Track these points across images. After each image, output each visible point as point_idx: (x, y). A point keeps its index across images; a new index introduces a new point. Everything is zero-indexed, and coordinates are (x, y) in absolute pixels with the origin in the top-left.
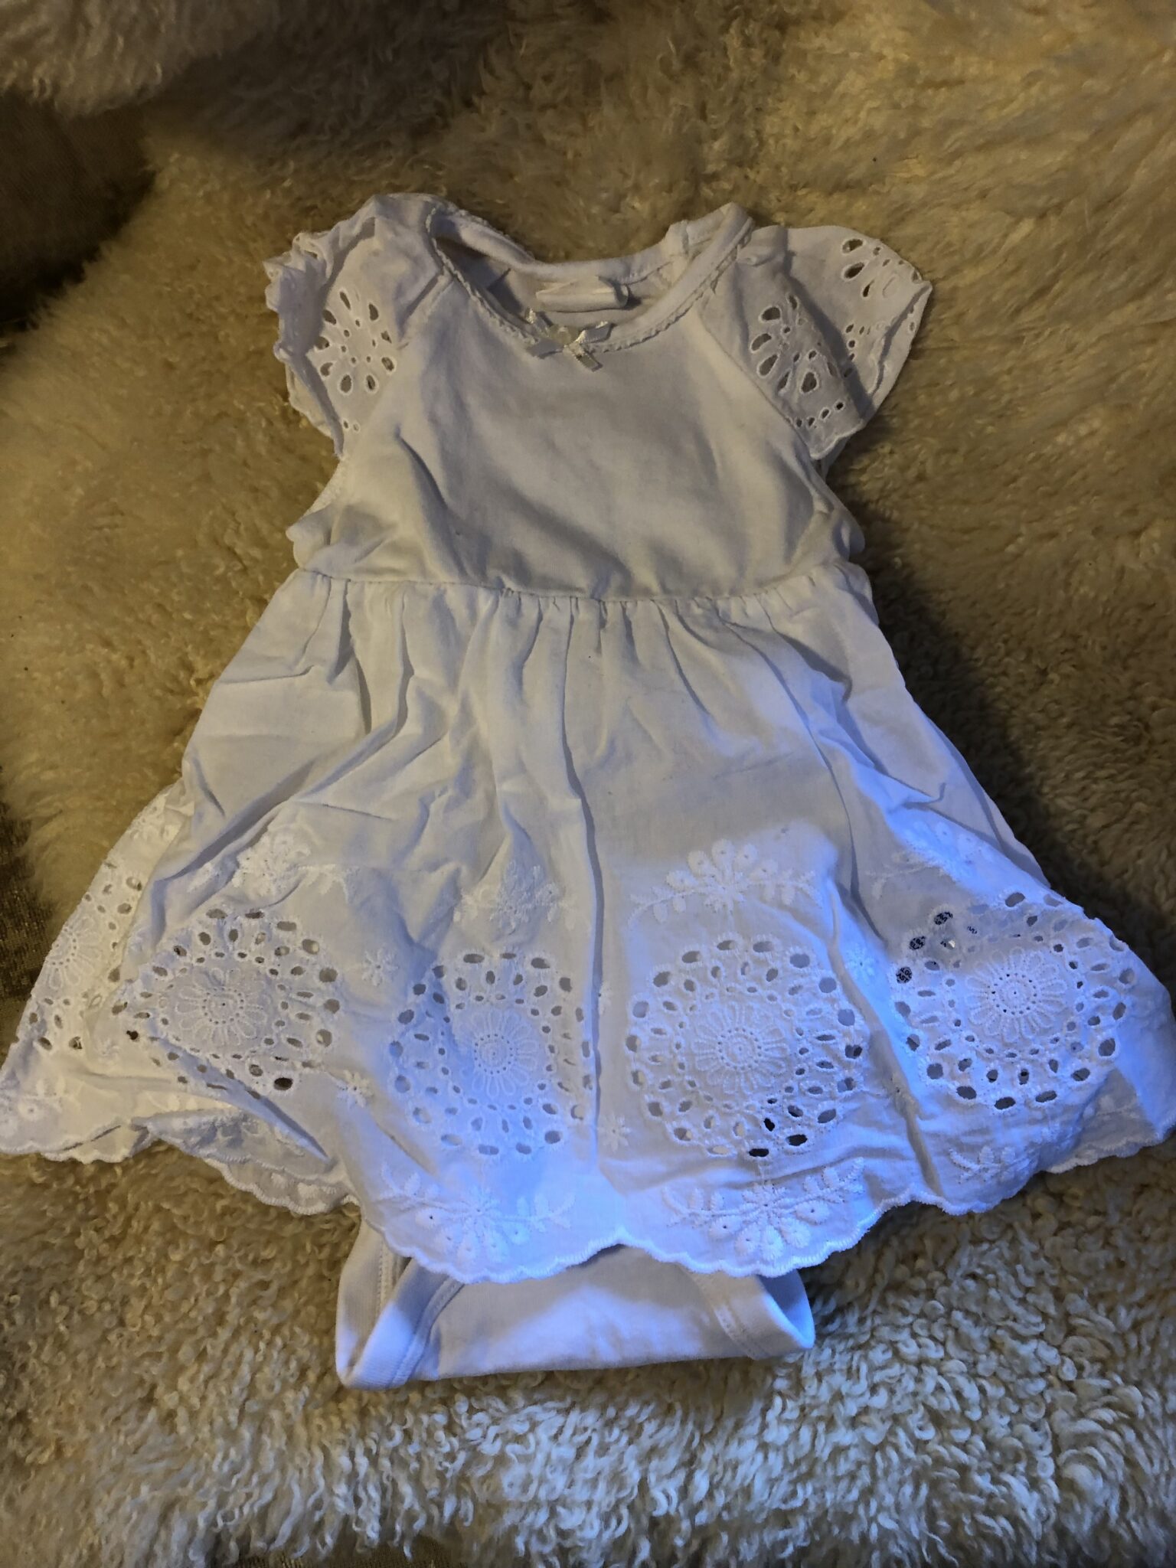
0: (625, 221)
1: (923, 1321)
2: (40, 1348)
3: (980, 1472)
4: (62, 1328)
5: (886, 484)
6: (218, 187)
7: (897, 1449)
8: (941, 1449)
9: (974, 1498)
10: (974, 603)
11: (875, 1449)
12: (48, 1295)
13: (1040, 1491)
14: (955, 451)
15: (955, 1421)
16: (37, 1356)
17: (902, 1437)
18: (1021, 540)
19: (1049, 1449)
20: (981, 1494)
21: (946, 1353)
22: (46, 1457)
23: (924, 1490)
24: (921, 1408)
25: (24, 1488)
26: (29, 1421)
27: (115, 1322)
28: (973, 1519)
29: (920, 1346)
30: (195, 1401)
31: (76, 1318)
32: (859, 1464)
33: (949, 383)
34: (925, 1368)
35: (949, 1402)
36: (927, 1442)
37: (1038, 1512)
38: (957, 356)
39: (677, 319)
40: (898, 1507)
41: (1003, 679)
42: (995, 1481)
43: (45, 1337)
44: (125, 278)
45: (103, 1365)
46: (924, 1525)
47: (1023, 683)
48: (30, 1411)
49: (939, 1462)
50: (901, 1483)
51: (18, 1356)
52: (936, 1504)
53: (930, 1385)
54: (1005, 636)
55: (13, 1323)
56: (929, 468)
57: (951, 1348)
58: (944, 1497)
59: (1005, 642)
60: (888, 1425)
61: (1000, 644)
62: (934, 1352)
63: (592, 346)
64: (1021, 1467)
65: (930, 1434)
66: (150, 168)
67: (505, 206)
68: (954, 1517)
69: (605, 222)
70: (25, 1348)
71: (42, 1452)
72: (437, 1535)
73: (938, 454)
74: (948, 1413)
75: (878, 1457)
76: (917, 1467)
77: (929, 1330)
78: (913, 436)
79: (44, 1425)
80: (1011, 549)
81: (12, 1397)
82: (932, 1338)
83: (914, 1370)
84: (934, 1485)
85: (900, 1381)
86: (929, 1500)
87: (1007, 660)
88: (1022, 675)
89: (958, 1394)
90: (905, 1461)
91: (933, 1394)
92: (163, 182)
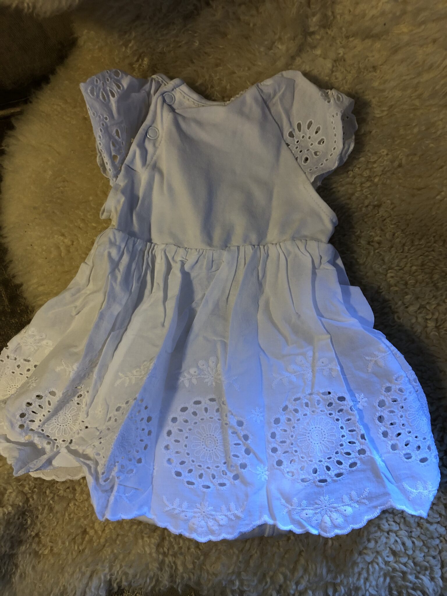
0: (274, 54)
2: (43, 510)
3: (411, 574)
4: (51, 502)
5: (385, 168)
6: (103, 44)
7: (378, 564)
8: (395, 565)
9: (408, 584)
10: (421, 221)
11: (369, 563)
12: (46, 490)
13: (434, 582)
14: (415, 154)
15: (402, 555)
16: (42, 514)
17: (380, 560)
18: (443, 193)
19: (439, 566)
20: (411, 582)
21: (400, 527)
22: (46, 552)
23: (388, 580)
24: (388, 549)
25: (39, 562)
26: (40, 538)
28: (407, 591)
29: (389, 525)
31: (56, 498)
32: (362, 569)
33: (414, 124)
34: (390, 533)
35: (399, 548)
36: (390, 562)
37: (434, 590)
38: (418, 113)
40: (377, 586)
41: (433, 253)
42: (417, 577)
43: (45, 506)
44: (66, 82)
45: (68, 518)
46: (387, 593)
47: (441, 255)
48: (40, 534)
49: (394, 570)
50: (379, 577)
51: (35, 512)
52: (393, 585)
53: (392, 540)
54: (434, 234)
55: (33, 499)
56: (404, 161)
57: (402, 526)
58: (396, 583)
59: (434, 237)
60: (375, 555)
61: (432, 238)
62: (395, 527)
64: (427, 573)
65: (391, 559)
66: (75, 35)
67: (223, 49)
68: (399, 590)
69: (266, 54)
70: (37, 509)
71: (45, 550)
72: (192, 584)
73: (408, 156)
74: (399, 551)
75: (370, 566)
76: (386, 571)
77: (394, 518)
78: (397, 147)
79: (45, 540)
80: (439, 197)
81: (33, 528)
82: (394, 521)
83: (386, 534)
84: (392, 578)
85: (380, 538)
86: (389, 583)
87: (435, 245)
88: (441, 251)
89: (404, 544)
90: (381, 569)
91: (393, 544)
92: (81, 42)
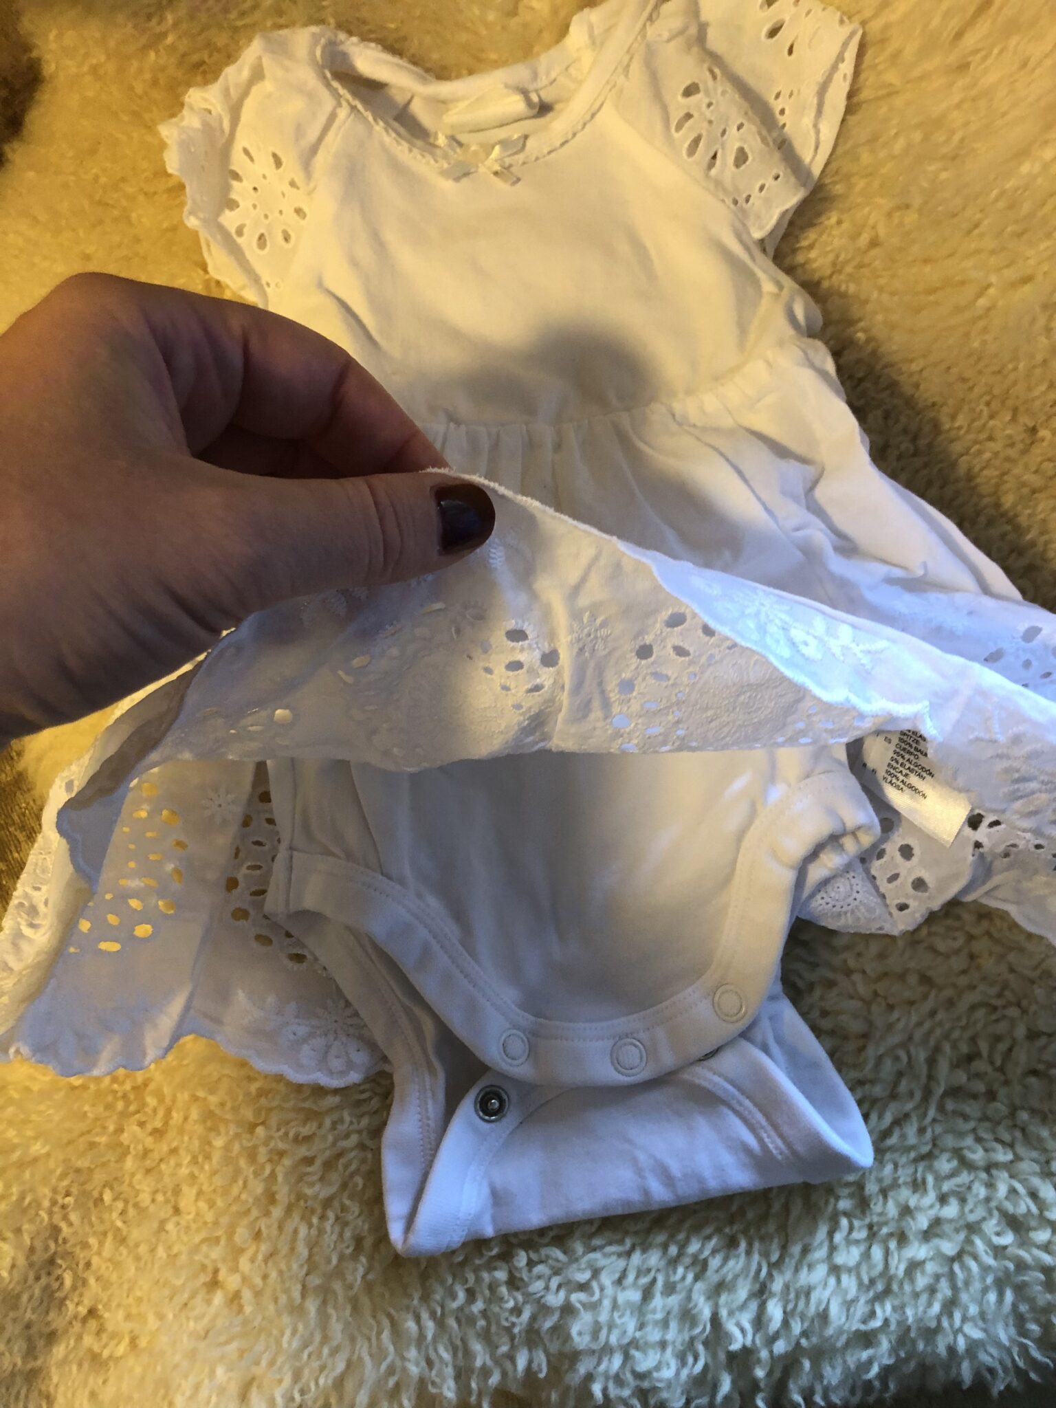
0: (525, 26)
1: (987, 1124)
2: (101, 1244)
4: (119, 1224)
5: (837, 257)
6: (103, 58)
7: (975, 1257)
8: (1022, 1253)
10: (949, 368)
11: (952, 1260)
12: (101, 1194)
14: (907, 206)
15: (1033, 1223)
16: (99, 1253)
17: (979, 1245)
18: (992, 291)
21: (1015, 1154)
22: (121, 1349)
23: (1009, 1296)
24: (996, 1213)
25: (104, 1382)
26: (100, 1317)
27: (171, 1211)
29: (986, 1150)
30: (258, 1281)
31: (131, 1212)
32: (937, 1277)
33: (893, 132)
34: (994, 1172)
35: (1025, 1205)
36: (1005, 1248)
38: (898, 102)
39: (593, 116)
40: (982, 1315)
41: (991, 445)
43: (105, 1234)
44: (31, 174)
45: (164, 1255)
46: (1012, 1330)
47: (1012, 445)
48: (100, 1307)
49: (1021, 1266)
50: (985, 1291)
51: (81, 1255)
52: (1023, 1308)
53: (1002, 1190)
54: (986, 398)
55: (71, 1224)
56: (882, 231)
57: (1021, 1150)
58: (1031, 1301)
59: (988, 404)
60: (962, 1236)
61: (982, 407)
62: (1003, 1156)
63: (508, 161)
65: (1008, 1239)
66: (34, 54)
67: (397, 30)
68: (1043, 1318)
69: (504, 28)
70: (85, 1245)
71: (117, 1345)
72: (514, 1388)
73: (889, 215)
74: (1025, 1216)
75: (956, 1267)
76: (1000, 1274)
77: (994, 1132)
78: (859, 200)
79: (114, 1319)
80: (982, 302)
81: (81, 1295)
82: (997, 1140)
83: (984, 1175)
84: (1020, 1289)
85: (969, 1188)
86: (1015, 1306)
87: (992, 423)
88: (1010, 437)
89: (1034, 1195)
90: (985, 1269)
91: (1007, 1198)
92: (49, 69)
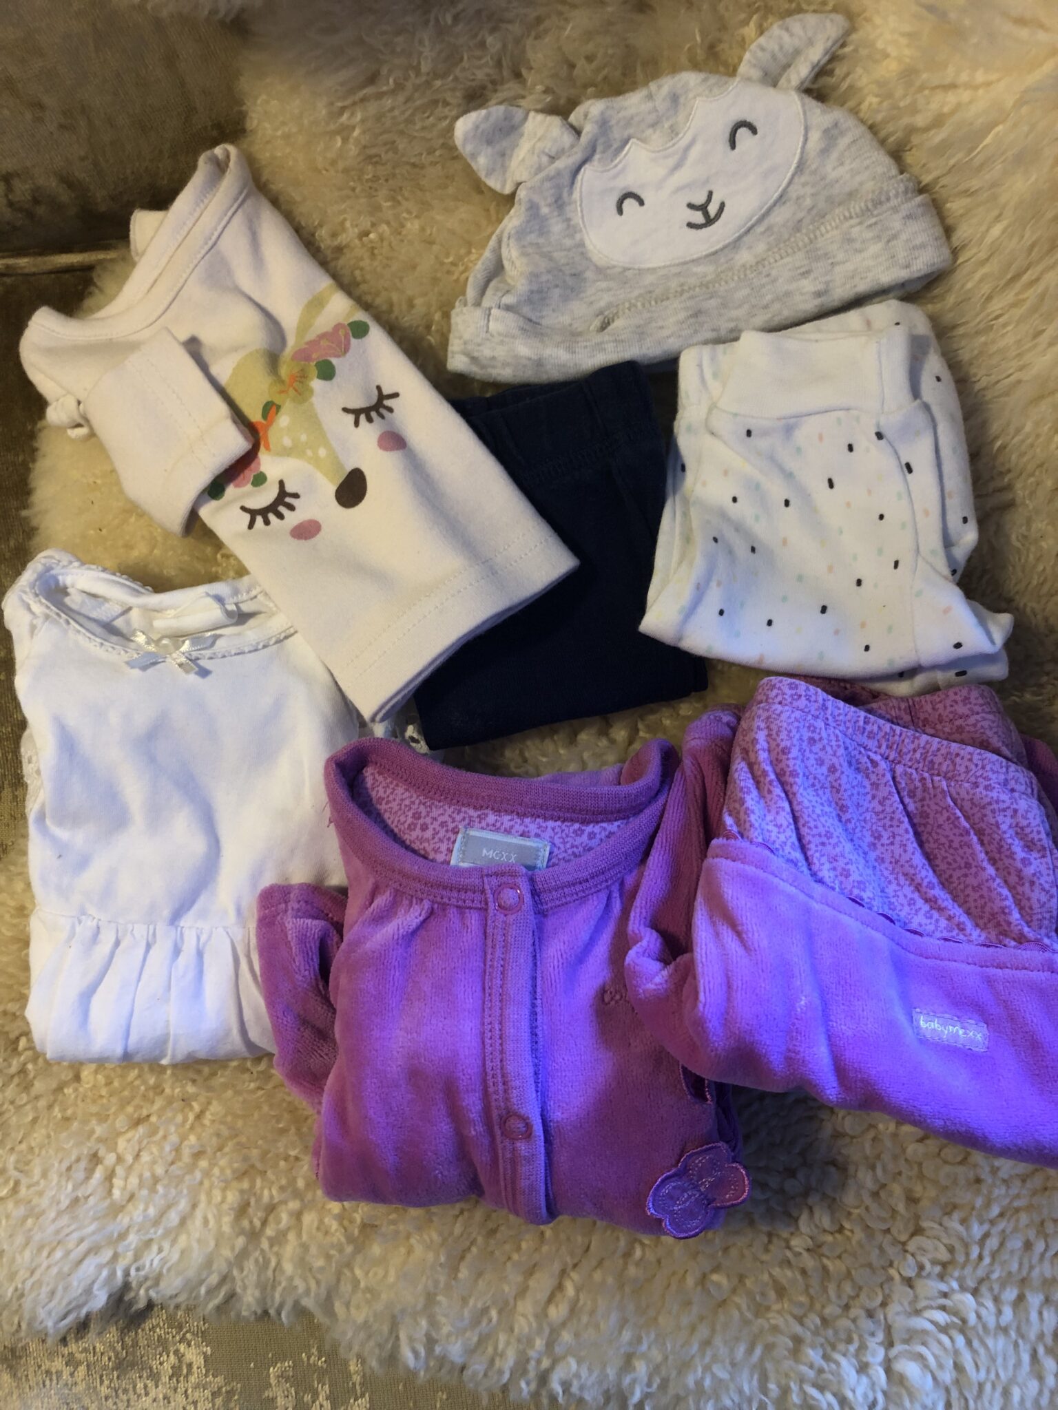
1: (780, 1198)
2: (7, 1085)
3: (813, 1347)
7: (737, 1308)
8: (779, 1318)
9: (804, 1369)
11: (717, 1305)
12: (18, 1040)
13: (868, 1376)
17: (743, 1298)
19: (880, 1336)
20: (811, 1367)
21: (795, 1228)
23: (758, 1351)
24: (765, 1275)
28: (801, 1388)
30: (130, 1160)
32: (701, 1317)
34: (774, 1239)
35: (792, 1276)
36: (765, 1307)
37: (865, 1396)
40: (732, 1360)
42: (826, 1357)
46: (755, 1382)
49: (776, 1329)
50: (737, 1341)
52: (769, 1366)
53: (777, 1257)
57: (801, 1224)
58: (776, 1361)
60: (731, 1285)
64: (852, 1348)
65: (769, 1300)
68: (783, 1382)
74: (790, 1285)
75: (719, 1313)
76: (755, 1330)
77: (785, 1206)
82: (786, 1213)
83: (764, 1240)
84: (769, 1348)
85: (750, 1247)
86: (762, 1359)
89: (803, 1270)
90: (743, 1322)
91: (779, 1265)
